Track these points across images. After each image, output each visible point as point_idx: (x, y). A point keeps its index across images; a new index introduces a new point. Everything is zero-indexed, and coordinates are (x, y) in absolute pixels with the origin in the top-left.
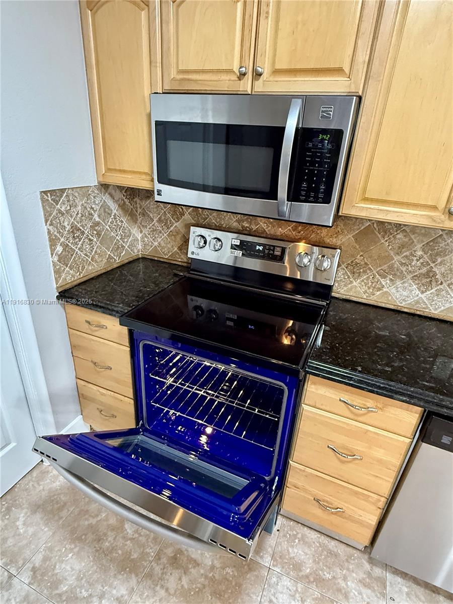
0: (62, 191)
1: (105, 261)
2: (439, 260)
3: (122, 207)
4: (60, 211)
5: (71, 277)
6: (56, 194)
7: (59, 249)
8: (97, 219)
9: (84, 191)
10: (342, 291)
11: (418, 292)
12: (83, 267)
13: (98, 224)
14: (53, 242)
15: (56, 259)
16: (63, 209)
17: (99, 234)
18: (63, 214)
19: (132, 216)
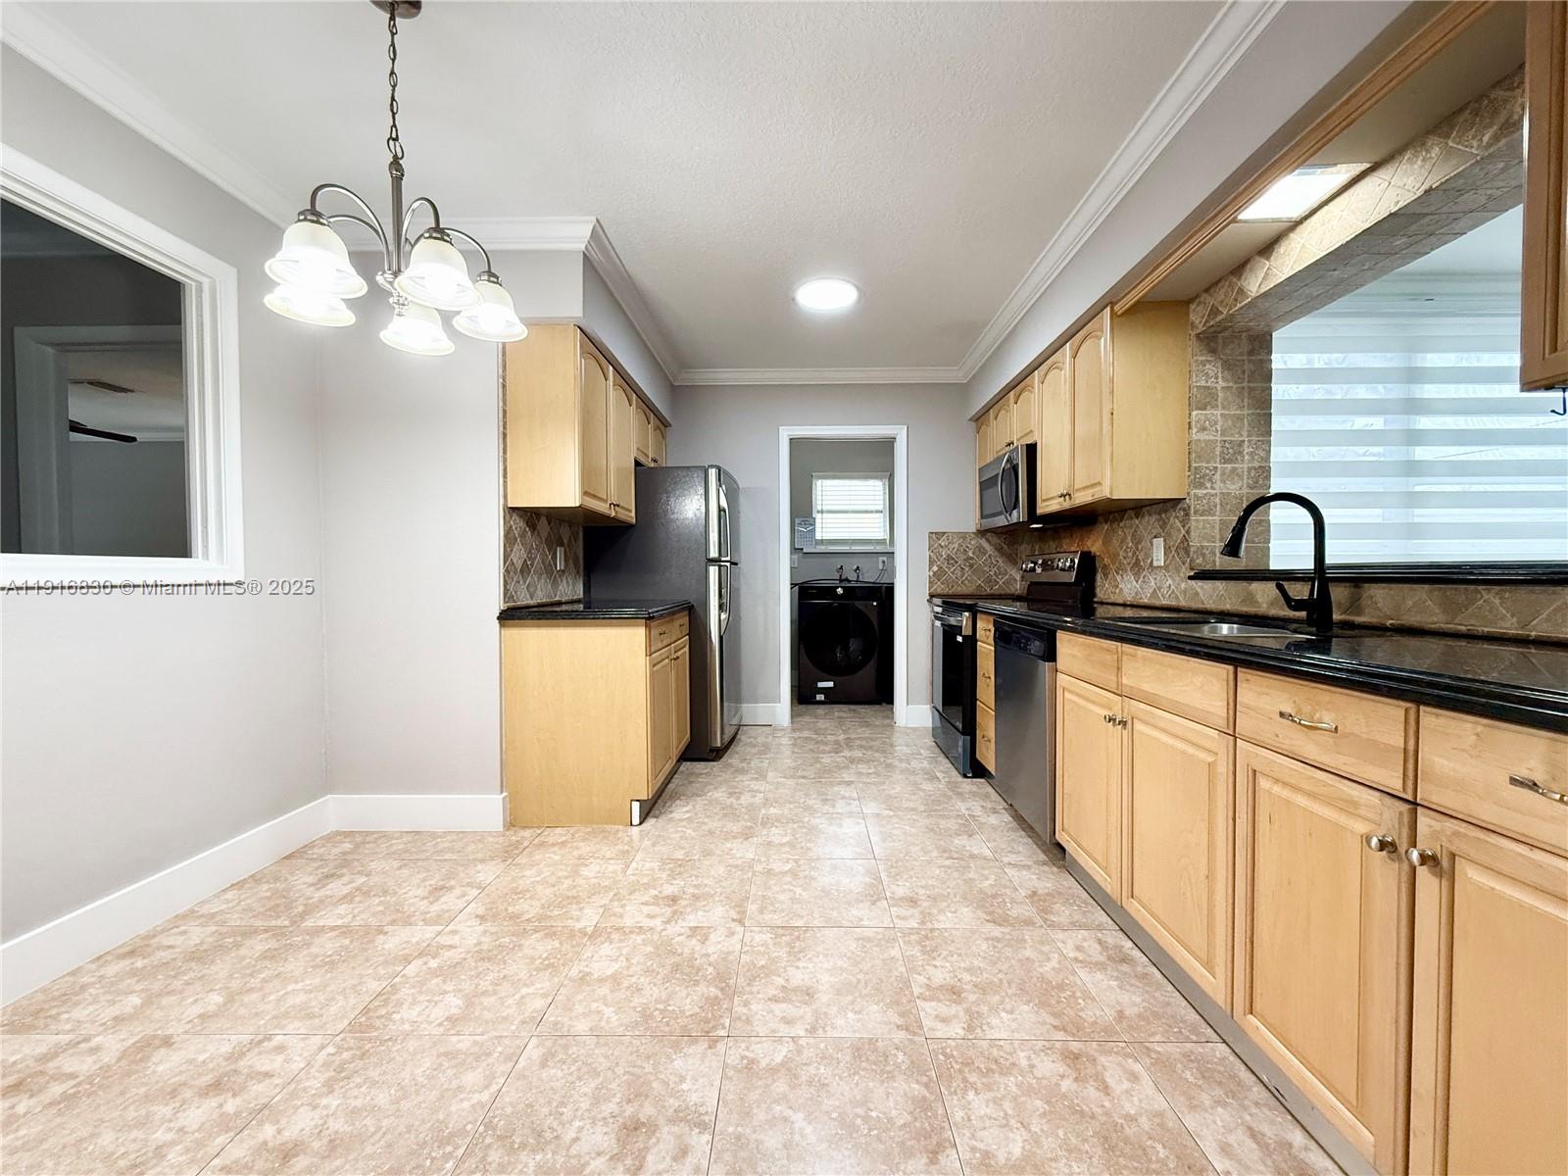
0: (945, 533)
1: (974, 587)
2: (1140, 547)
3: (999, 549)
4: (940, 545)
5: (940, 588)
6: (939, 535)
7: (935, 568)
8: (971, 555)
9: (963, 536)
10: (1102, 596)
11: (1135, 582)
12: (953, 587)
13: (972, 558)
14: (931, 563)
15: (932, 574)
16: (943, 544)
17: (971, 566)
18: (942, 547)
19: (1012, 559)
